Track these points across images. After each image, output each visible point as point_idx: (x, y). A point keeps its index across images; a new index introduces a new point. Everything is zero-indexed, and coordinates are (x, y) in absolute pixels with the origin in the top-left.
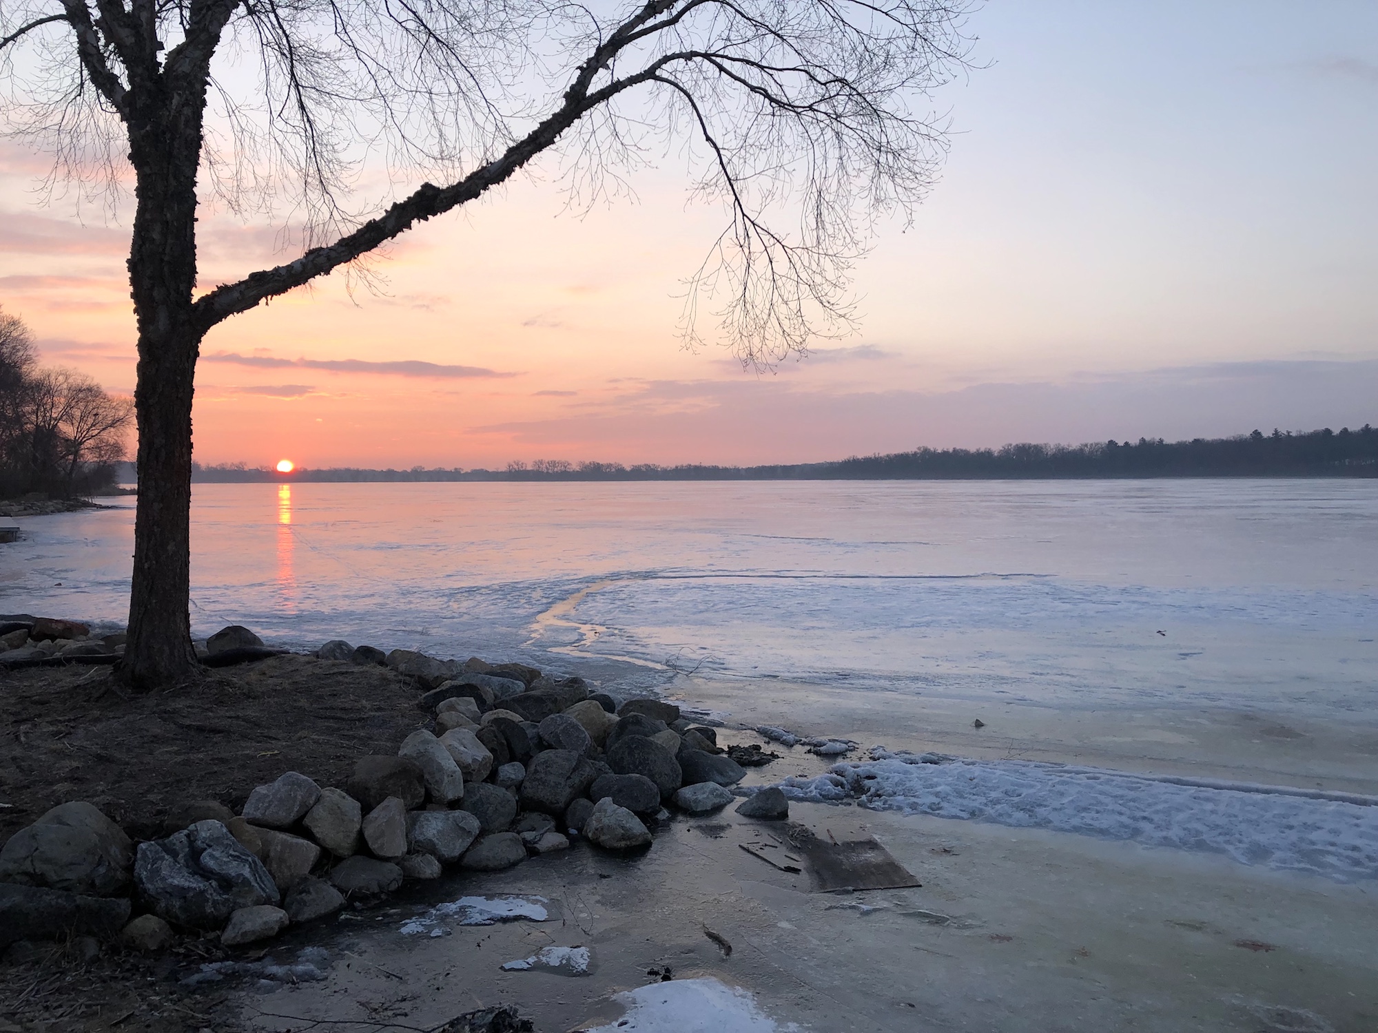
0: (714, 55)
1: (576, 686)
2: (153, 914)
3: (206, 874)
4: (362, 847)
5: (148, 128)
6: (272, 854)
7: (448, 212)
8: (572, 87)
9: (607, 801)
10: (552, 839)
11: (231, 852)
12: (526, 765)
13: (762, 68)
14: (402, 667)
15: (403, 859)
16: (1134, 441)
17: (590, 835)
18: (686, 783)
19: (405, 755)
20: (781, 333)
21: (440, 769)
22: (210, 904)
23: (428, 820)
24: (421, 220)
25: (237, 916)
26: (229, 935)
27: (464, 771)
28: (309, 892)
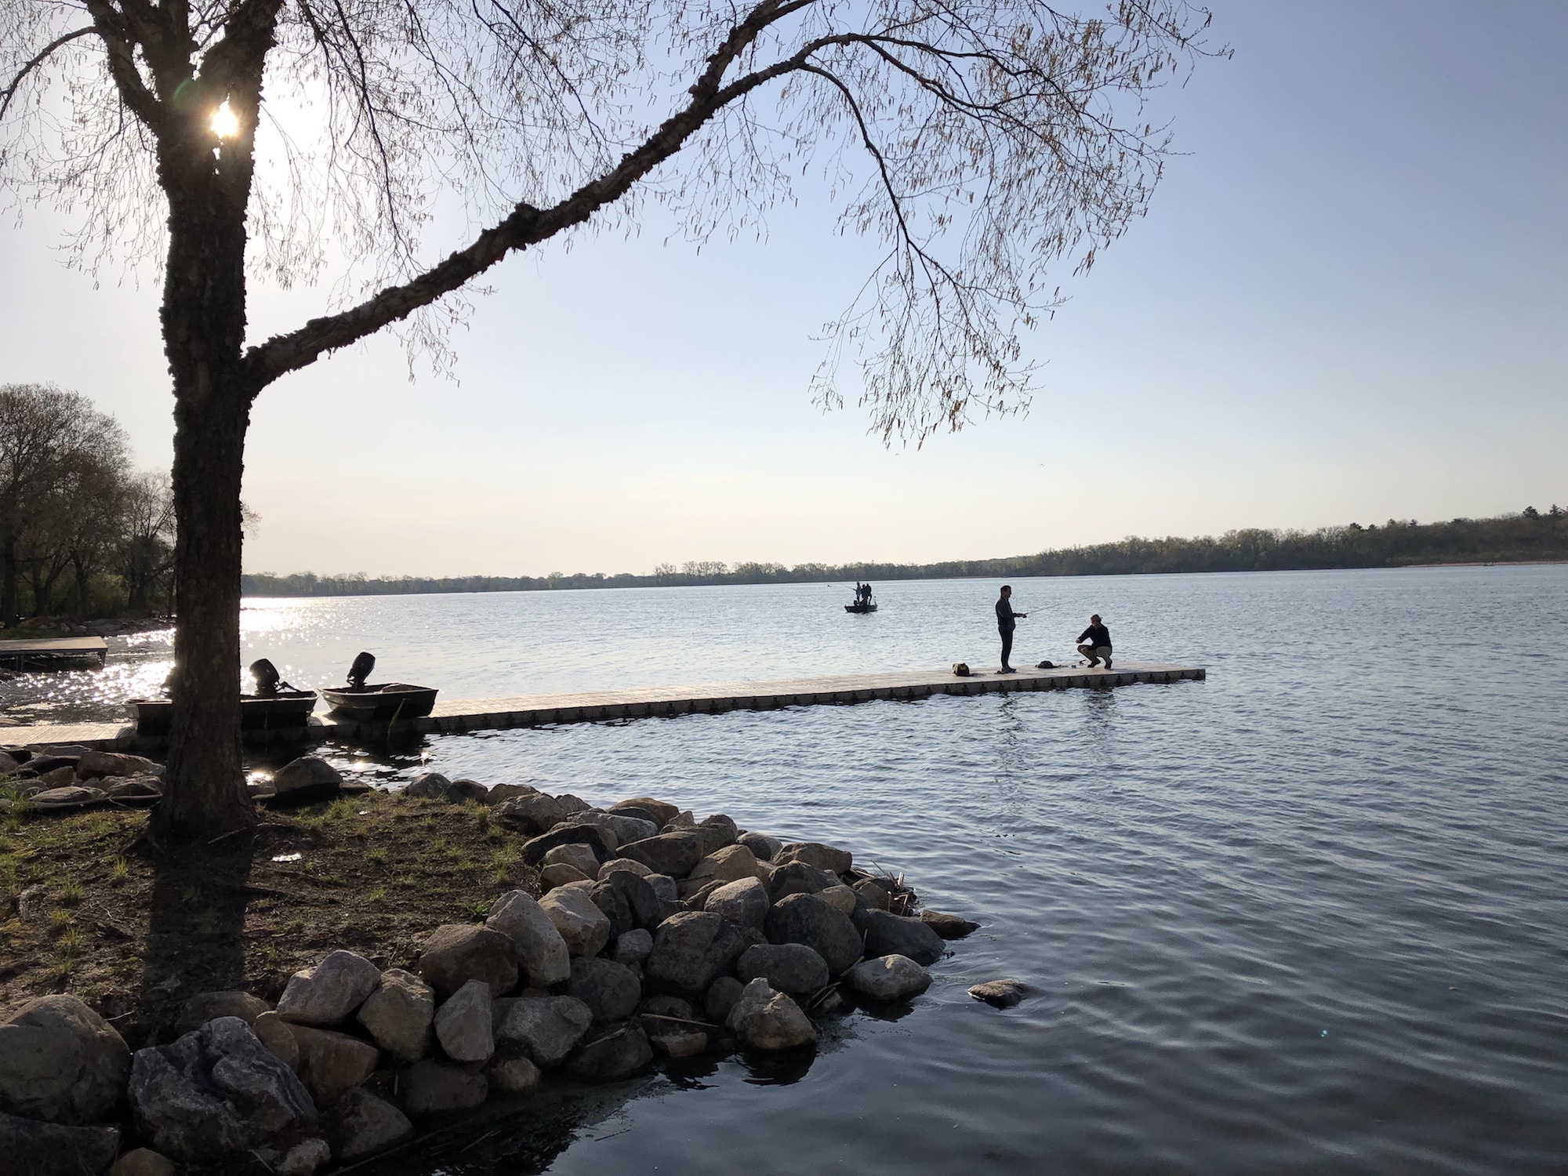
0: (878, 37)
1: (722, 826)
2: (151, 1146)
3: (216, 1090)
4: (434, 1049)
6: (312, 1061)
7: (551, 238)
8: (702, 80)
9: (759, 982)
11: (254, 1061)
12: (652, 934)
13: (937, 53)
14: (506, 805)
15: (489, 1064)
17: (736, 1025)
18: (865, 958)
19: (495, 924)
21: (539, 942)
22: (224, 1133)
23: (522, 1010)
24: (517, 250)
27: (572, 943)
28: (358, 1114)
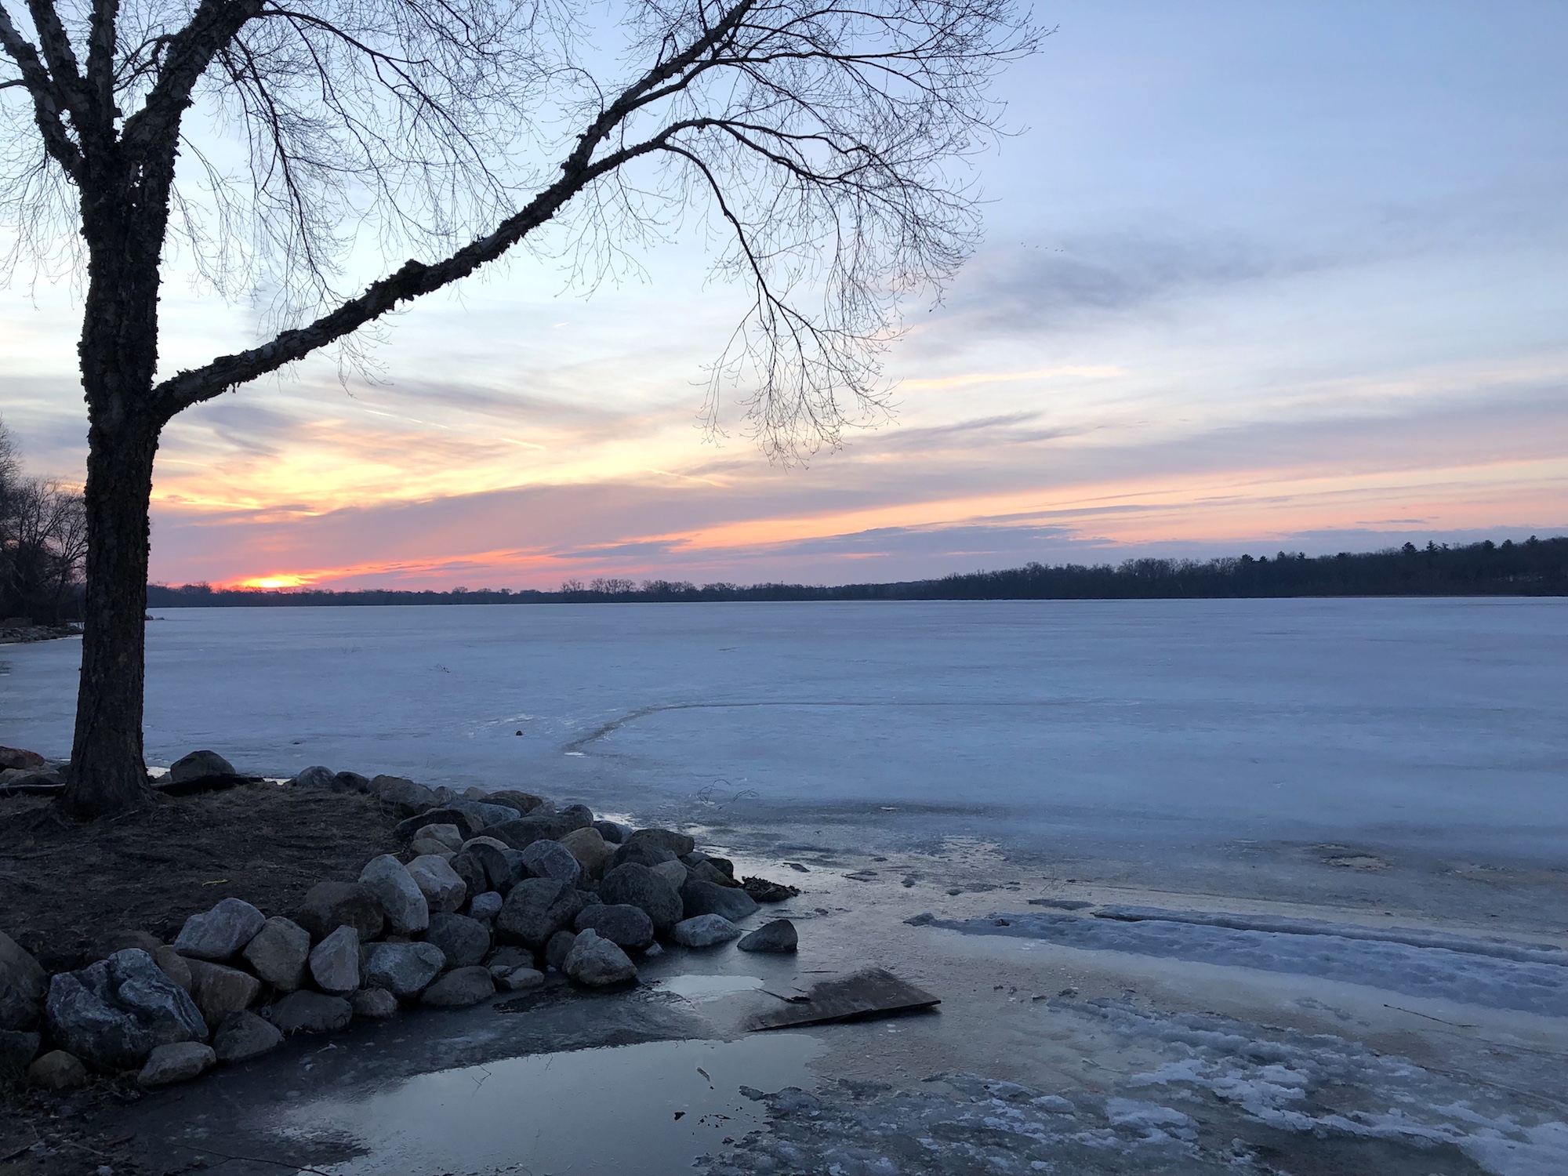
0: (729, 122)
1: (578, 813)
2: (63, 1049)
3: (124, 1006)
4: (308, 981)
5: (102, 200)
6: (203, 987)
7: (436, 291)
8: (572, 157)
9: (589, 932)
10: (525, 975)
11: (154, 983)
12: (504, 896)
13: (780, 135)
14: (385, 795)
15: (355, 993)
16: (1272, 556)
17: (569, 970)
18: (686, 916)
19: (365, 882)
20: (813, 423)
21: (402, 896)
22: (128, 1039)
23: (385, 952)
24: (406, 300)
25: (156, 1053)
26: (146, 1073)
27: (432, 900)
28: (241, 1028)
